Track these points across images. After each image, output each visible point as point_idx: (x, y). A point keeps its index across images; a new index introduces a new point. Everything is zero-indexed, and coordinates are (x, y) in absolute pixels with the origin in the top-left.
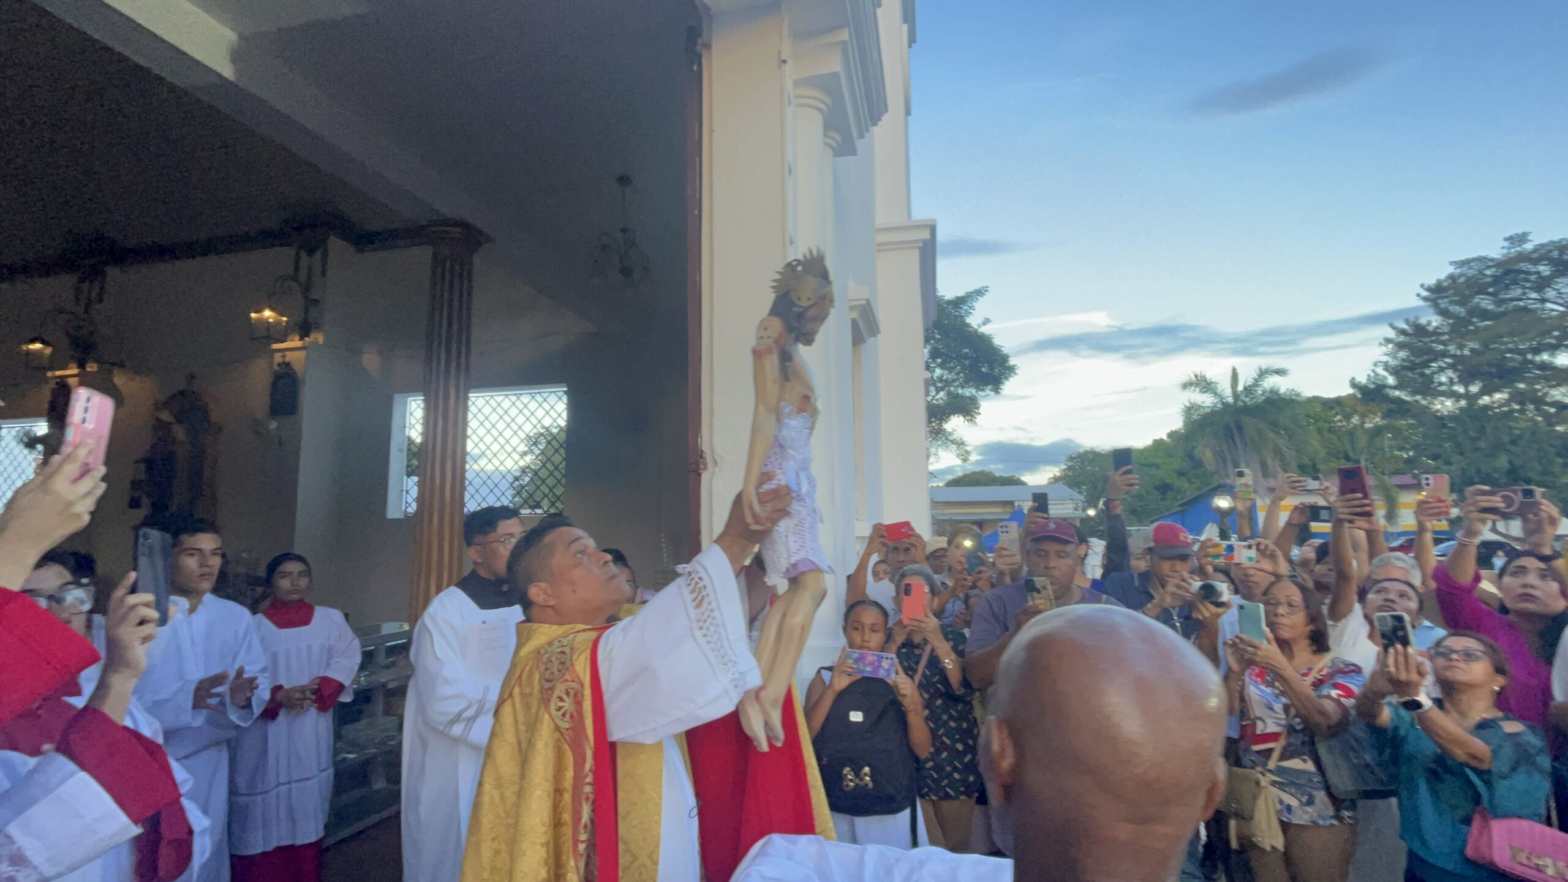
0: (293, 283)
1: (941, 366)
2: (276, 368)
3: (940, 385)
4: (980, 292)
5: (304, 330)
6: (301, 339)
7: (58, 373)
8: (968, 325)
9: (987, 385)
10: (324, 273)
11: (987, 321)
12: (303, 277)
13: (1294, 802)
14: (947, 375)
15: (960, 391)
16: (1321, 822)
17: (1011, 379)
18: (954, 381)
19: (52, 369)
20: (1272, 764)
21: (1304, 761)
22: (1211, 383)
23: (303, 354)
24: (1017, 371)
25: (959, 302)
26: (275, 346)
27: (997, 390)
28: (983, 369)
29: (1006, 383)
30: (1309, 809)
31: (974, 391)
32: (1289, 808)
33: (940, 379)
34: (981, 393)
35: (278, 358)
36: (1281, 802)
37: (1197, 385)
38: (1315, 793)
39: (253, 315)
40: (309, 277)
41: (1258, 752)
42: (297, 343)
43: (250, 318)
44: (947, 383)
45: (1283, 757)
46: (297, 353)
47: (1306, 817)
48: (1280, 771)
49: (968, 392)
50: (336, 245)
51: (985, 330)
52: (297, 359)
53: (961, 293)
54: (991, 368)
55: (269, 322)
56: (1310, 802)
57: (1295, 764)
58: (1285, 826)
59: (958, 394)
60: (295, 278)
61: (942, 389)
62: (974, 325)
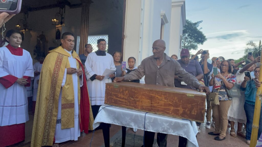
0: (59, 14)
1: (190, 38)
2: (57, 30)
3: (189, 42)
4: (201, 22)
5: (61, 23)
6: (61, 25)
7: (22, 31)
8: (197, 29)
9: (200, 43)
10: (65, 12)
11: (201, 28)
12: (61, 13)
13: (221, 97)
14: (191, 40)
15: (194, 44)
16: (226, 100)
17: (205, 41)
18: (192, 41)
19: (21, 30)
20: (218, 91)
21: (224, 90)
22: (254, 44)
23: (61, 27)
24: (207, 40)
25: (196, 24)
26: (57, 26)
27: (202, 44)
28: (199, 39)
29: (204, 42)
30: (224, 98)
31: (197, 44)
32: (220, 98)
33: (189, 41)
35: (57, 28)
36: (219, 97)
37: (250, 44)
38: (225, 95)
39: (53, 20)
40: (62, 13)
41: (216, 89)
42: (60, 26)
43: (52, 21)
44: (191, 42)
45: (220, 89)
46: (60, 28)
47: (223, 99)
48: (220, 92)
50: (67, 7)
51: (201, 30)
52: (60, 29)
53: (196, 22)
54: (201, 39)
55: (55, 22)
56: (224, 97)
57: (222, 90)
58: (220, 101)
59: (193, 45)
60: (60, 13)
61: (190, 43)
62: (198, 29)
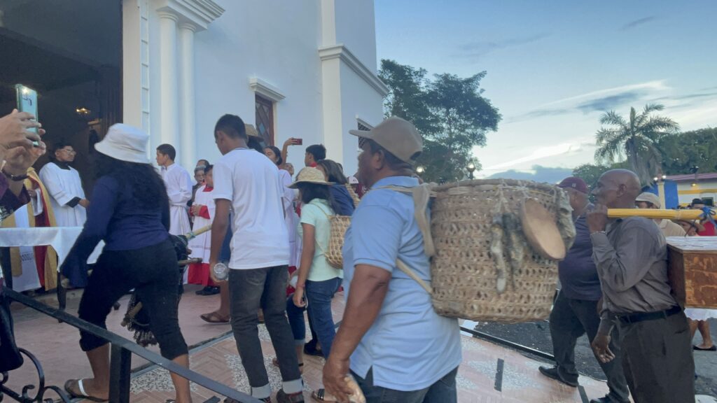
1: (464, 118)
2: (90, 132)
4: (481, 75)
6: (99, 119)
8: (475, 94)
9: (488, 127)
11: (482, 91)
14: (463, 122)
15: (475, 131)
17: (500, 122)
18: (471, 125)
24: (502, 118)
25: (469, 81)
27: (495, 130)
28: (486, 118)
29: (498, 124)
31: (482, 130)
34: (486, 132)
37: (610, 119)
39: (78, 110)
42: (97, 121)
44: (464, 127)
49: (479, 131)
51: (483, 96)
53: (470, 76)
54: (490, 117)
62: (477, 93)
